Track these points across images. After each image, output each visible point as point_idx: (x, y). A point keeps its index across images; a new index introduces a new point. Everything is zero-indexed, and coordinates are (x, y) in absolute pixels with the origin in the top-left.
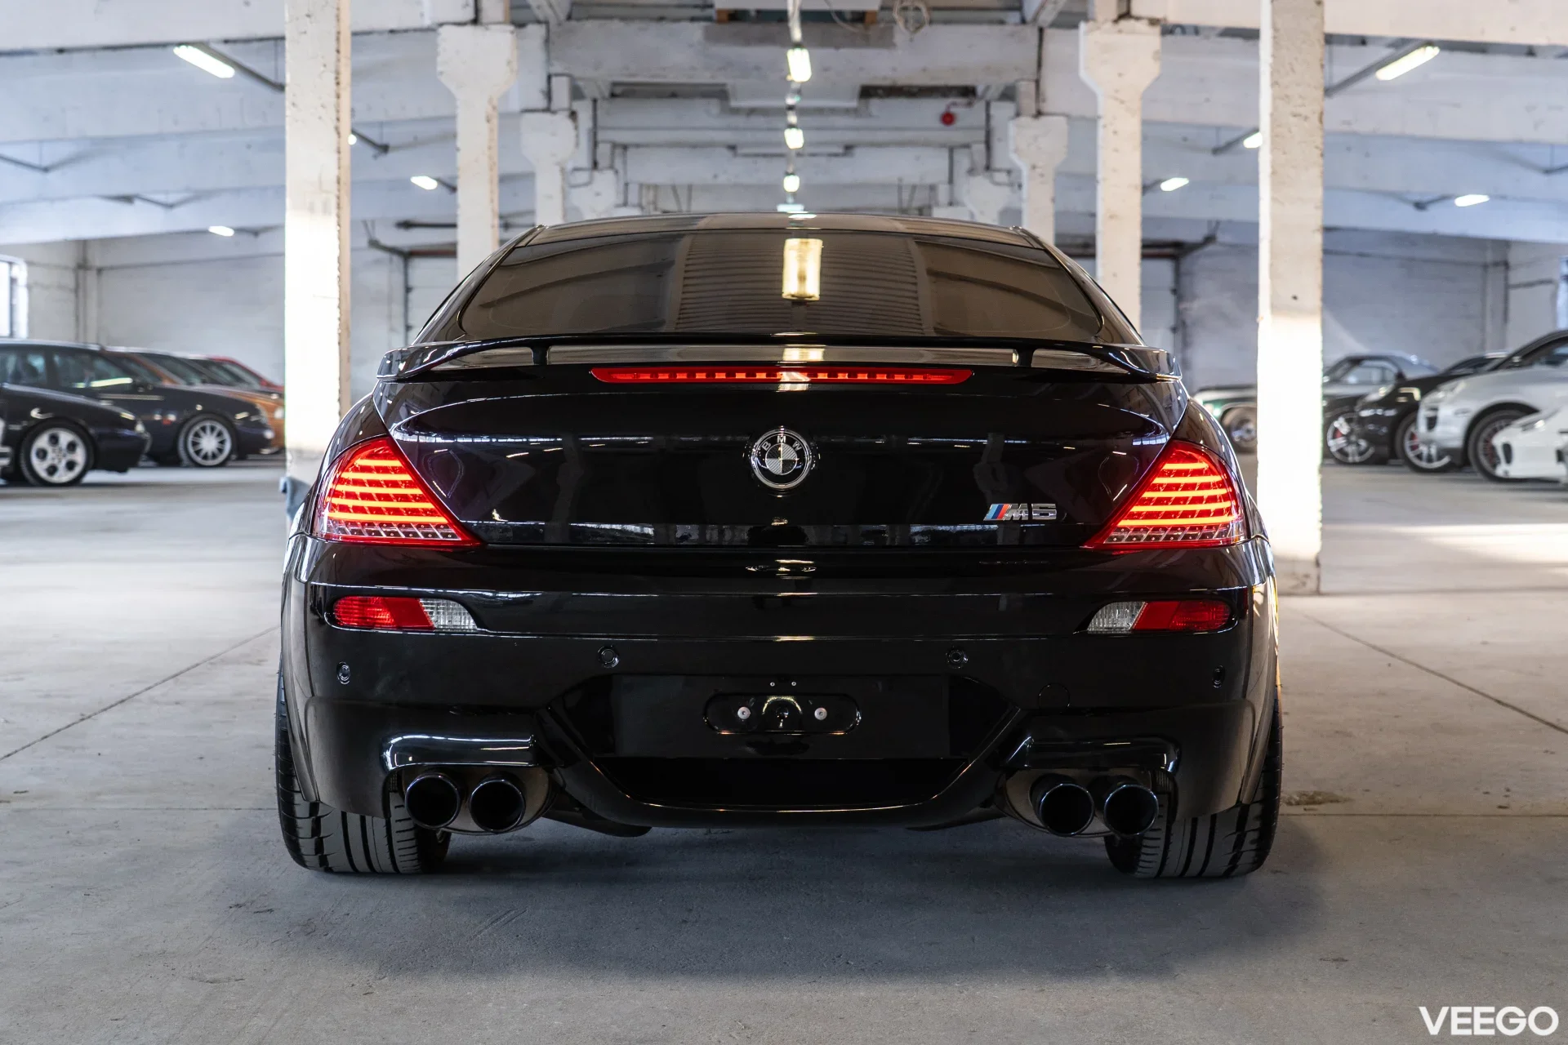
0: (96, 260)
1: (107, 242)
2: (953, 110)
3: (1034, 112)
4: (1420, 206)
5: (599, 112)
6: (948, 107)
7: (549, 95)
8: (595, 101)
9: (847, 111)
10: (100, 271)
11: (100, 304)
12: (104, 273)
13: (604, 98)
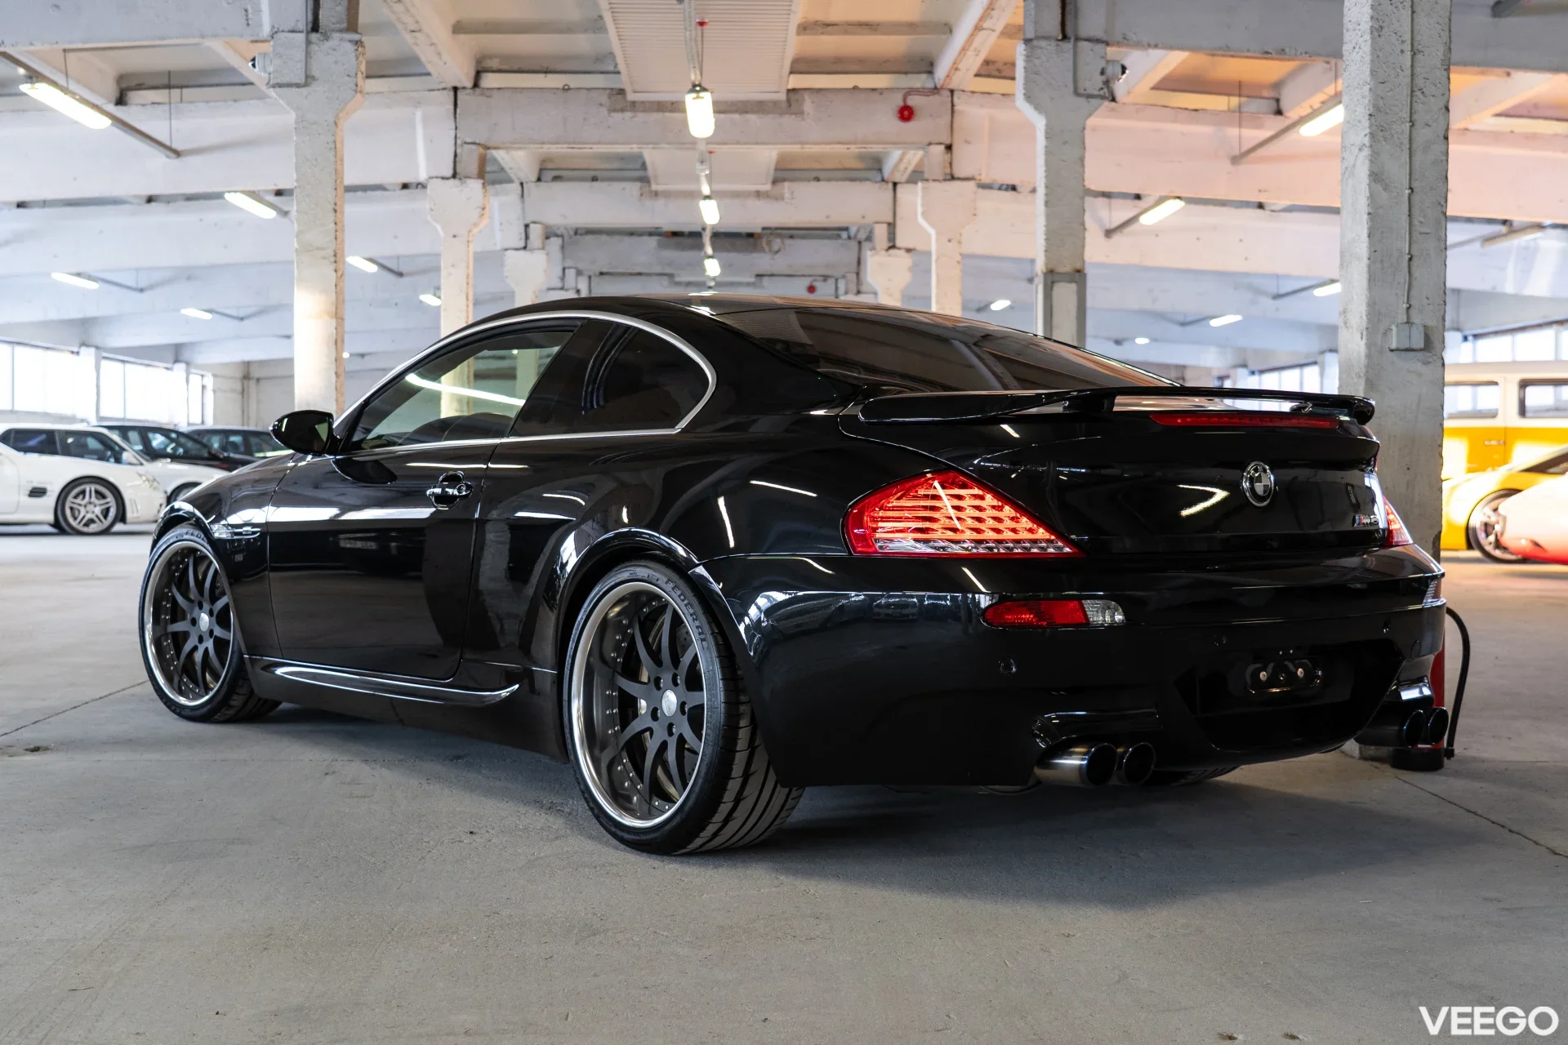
0: (256, 373)
1: (262, 363)
2: (815, 284)
3: (855, 291)
4: (1118, 342)
5: (592, 284)
6: (812, 282)
7: (563, 278)
8: (590, 277)
9: (748, 284)
10: (258, 380)
11: (258, 402)
12: (262, 382)
13: (595, 275)
